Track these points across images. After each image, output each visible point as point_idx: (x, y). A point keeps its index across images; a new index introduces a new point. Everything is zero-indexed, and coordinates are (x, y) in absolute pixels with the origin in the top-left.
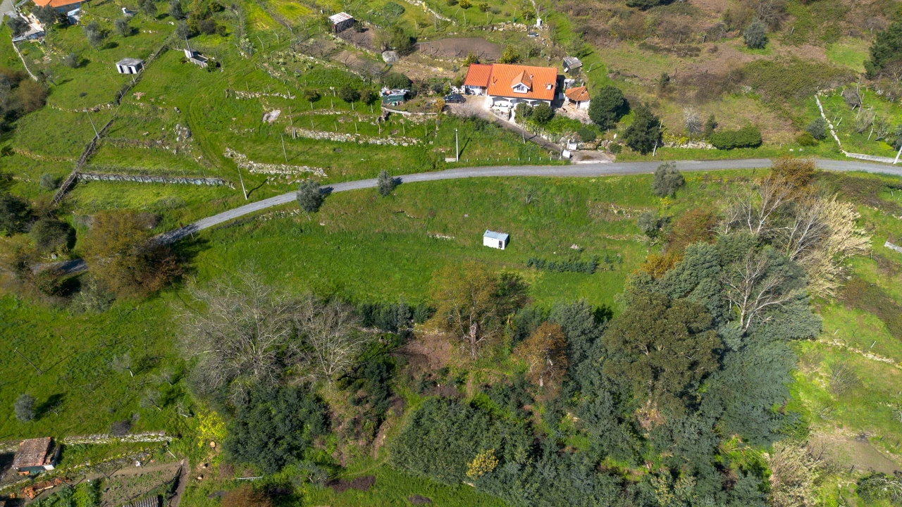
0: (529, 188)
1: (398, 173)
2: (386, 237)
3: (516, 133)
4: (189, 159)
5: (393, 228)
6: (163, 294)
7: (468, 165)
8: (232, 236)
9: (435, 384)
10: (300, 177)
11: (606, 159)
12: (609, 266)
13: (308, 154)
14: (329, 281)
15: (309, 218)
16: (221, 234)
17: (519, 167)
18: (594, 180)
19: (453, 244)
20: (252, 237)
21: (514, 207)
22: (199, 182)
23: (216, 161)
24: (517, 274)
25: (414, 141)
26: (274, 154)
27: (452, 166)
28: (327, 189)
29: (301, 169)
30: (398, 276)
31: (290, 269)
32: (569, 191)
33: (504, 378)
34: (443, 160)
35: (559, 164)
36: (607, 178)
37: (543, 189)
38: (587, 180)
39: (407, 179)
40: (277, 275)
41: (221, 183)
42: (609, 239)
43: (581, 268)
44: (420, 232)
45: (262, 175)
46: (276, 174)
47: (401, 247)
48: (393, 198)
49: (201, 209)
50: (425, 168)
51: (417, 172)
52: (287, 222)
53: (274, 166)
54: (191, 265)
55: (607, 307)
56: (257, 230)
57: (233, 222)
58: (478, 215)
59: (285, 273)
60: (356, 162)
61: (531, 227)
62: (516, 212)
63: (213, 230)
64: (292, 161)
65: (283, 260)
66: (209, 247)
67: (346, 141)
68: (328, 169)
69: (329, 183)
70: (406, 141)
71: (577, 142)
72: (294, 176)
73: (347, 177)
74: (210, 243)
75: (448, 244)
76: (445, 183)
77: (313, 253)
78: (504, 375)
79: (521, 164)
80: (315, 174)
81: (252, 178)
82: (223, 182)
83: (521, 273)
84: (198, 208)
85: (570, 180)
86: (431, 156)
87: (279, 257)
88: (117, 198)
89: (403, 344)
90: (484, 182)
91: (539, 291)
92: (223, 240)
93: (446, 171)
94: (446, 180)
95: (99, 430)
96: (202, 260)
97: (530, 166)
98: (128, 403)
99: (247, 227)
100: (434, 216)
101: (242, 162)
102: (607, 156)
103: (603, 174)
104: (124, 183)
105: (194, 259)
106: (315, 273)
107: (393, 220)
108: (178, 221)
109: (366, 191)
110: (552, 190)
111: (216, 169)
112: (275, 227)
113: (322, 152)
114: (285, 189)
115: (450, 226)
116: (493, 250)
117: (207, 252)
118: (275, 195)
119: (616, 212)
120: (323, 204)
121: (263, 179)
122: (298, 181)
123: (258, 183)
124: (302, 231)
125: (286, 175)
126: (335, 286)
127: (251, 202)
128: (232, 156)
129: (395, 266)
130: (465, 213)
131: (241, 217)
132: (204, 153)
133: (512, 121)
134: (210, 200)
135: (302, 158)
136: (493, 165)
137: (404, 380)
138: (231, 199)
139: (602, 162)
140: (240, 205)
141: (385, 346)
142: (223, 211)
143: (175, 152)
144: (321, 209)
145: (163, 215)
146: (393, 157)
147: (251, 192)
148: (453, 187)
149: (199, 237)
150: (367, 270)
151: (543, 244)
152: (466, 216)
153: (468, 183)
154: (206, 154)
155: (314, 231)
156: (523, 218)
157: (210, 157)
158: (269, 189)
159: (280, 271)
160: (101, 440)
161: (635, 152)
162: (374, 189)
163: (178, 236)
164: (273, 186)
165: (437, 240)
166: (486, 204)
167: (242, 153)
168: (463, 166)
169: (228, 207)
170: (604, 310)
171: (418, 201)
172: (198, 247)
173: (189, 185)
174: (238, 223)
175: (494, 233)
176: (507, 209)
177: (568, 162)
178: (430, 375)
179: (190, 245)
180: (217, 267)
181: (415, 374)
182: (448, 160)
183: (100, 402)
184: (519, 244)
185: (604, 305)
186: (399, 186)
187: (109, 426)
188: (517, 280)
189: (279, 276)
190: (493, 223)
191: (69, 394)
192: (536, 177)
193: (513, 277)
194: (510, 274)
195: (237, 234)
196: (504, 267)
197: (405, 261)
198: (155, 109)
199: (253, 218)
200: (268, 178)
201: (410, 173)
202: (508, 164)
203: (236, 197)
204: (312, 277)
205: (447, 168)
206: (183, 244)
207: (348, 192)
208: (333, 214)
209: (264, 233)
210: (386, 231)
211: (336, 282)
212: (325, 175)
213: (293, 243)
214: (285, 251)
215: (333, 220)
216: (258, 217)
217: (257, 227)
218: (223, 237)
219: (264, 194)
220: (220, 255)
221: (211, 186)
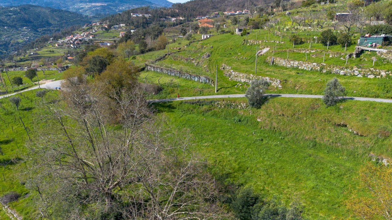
2: (315, 145)
5: (327, 139)
8: (192, 110)
13: (274, 72)
14: (236, 161)
16: (186, 106)
22: (197, 79)
28: (275, 95)
31: (212, 142)
41: (208, 81)
45: (235, 81)
46: (245, 82)
47: (329, 159)
52: (233, 112)
53: (245, 75)
56: (210, 112)
57: (196, 101)
59: (205, 143)
64: (259, 73)
65: (212, 134)
66: (173, 112)
67: (312, 69)
68: (284, 81)
73: (299, 90)
74: (175, 110)
77: (238, 137)
80: (273, 84)
81: (228, 82)
87: (210, 131)
92: (184, 111)
104: (162, 73)
105: (158, 114)
106: (229, 150)
107: (330, 132)
108: (170, 95)
109: (310, 99)
111: (210, 73)
112: (223, 114)
113: (287, 73)
114: (245, 91)
117: (169, 113)
118: (235, 93)
121: (234, 83)
123: (230, 85)
124: (240, 120)
126: (237, 167)
127: (217, 94)
128: (224, 68)
131: (204, 99)
132: (209, 65)
138: (207, 90)
140: (210, 95)
142: (198, 95)
143: (196, 64)
145: (163, 88)
146: (353, 82)
147: (221, 88)
149: (172, 103)
150: (278, 166)
157: (211, 67)
158: (235, 89)
159: (204, 139)
163: (162, 101)
164: (238, 88)
167: (230, 66)
169: (202, 94)
172: (167, 109)
174: (200, 103)
179: (163, 106)
195: (195, 110)
198: (202, 47)
199: (211, 102)
200: (238, 84)
201: (367, 97)
203: (210, 89)
204: (224, 152)
206: (160, 105)
208: (271, 114)
209: (214, 115)
210: (317, 140)
211: (240, 165)
212: (280, 86)
213: (228, 126)
214: (218, 129)
215: (269, 118)
216: (215, 103)
217: (211, 110)
218: (186, 109)
219: (229, 92)
220: (175, 118)
221: (202, 82)
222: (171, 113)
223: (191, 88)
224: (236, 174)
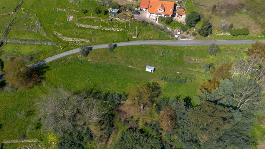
0: (163, 50)
1: (115, 42)
2: (111, 66)
3: (158, 27)
4: (42, 35)
5: (114, 63)
6: (35, 87)
7: (141, 40)
8: (58, 65)
9: (128, 122)
10: (81, 43)
11: (191, 38)
12: (190, 80)
13: (83, 33)
14: (92, 83)
15: (84, 58)
17: (159, 41)
18: (186, 48)
19: (135, 70)
20: (65, 65)
21: (157, 57)
22: (45, 44)
23: (51, 36)
24: (157, 83)
25: (121, 30)
26: (71, 34)
27: (135, 39)
28: (90, 47)
29: (81, 40)
30: (115, 82)
31: (78, 78)
32: (177, 52)
33: (152, 121)
34: (132, 37)
35: (173, 40)
36: (191, 47)
37: (168, 51)
38: (184, 47)
39: (119, 45)
42: (191, 70)
43: (180, 81)
44: (124, 65)
45: (68, 41)
46: (72, 41)
47: (117, 70)
48: (114, 52)
49: (46, 54)
50: (125, 40)
51: (122, 41)
52: (77, 60)
53: (71, 39)
54: (44, 76)
55: (189, 97)
56: (66, 62)
58: (144, 60)
60: (100, 38)
61: (163, 65)
62: (157, 59)
64: (77, 37)
65: (76, 74)
66: (50, 69)
67: (97, 28)
68: (90, 40)
69: (91, 45)
70: (118, 30)
71: (180, 31)
72: (79, 42)
73: (98, 43)
74: (50, 68)
75: (133, 70)
76: (133, 47)
77: (86, 72)
78: (152, 120)
79: (160, 40)
80: (86, 42)
81: (64, 42)
82: (54, 44)
83: (159, 82)
84: (45, 54)
85: (177, 47)
86: (127, 35)
87: (74, 73)
88: (17, 50)
89: (117, 107)
90: (147, 47)
91: (165, 90)
93: (133, 41)
94: (133, 45)
95: (15, 139)
96: (47, 74)
97: (163, 40)
98: (24, 128)
99: (63, 61)
100: (128, 59)
101: (60, 36)
102: (191, 37)
103: (190, 45)
104: (19, 44)
105: (45, 74)
106: (87, 80)
107: (114, 60)
108: (39, 59)
109: (104, 49)
110: (171, 51)
111: (51, 39)
112: (73, 61)
113: (89, 33)
114: (75, 47)
115: (134, 63)
116: (149, 72)
117: (49, 71)
118: (72, 49)
119: (194, 60)
120: (89, 54)
121: (68, 43)
122: (80, 44)
123: (66, 45)
124: (82, 63)
125: (76, 42)
126: (94, 85)
127: (64, 52)
128: (56, 34)
129: (115, 78)
130: (139, 59)
131: (60, 58)
132: (47, 33)
133: (157, 22)
134: (49, 51)
135: (81, 36)
136: (149, 40)
137: (118, 120)
138: (57, 51)
139: (189, 39)
140: (60, 53)
141: (111, 108)
142: (54, 55)
143: (36, 32)
144: (88, 55)
145: (33, 57)
146: (114, 36)
147: (64, 48)
148: (135, 49)
149: (46, 65)
150: (105, 79)
151: (167, 71)
152: (140, 60)
153: (140, 47)
154: (48, 33)
155: (86, 63)
156: (160, 61)
157: (49, 34)
158: (70, 47)
159: (75, 78)
160: (15, 141)
161: (202, 36)
162: (107, 49)
163: (39, 65)
164: (71, 46)
165: (129, 68)
166: (147, 55)
167: (60, 33)
168: (139, 40)
169: (56, 54)
170: (188, 98)
171: (123, 54)
172: (46, 69)
173: (42, 45)
174: (59, 60)
175: (150, 67)
176: (154, 57)
177: (177, 39)
178: (127, 118)
179: (44, 68)
180: (53, 77)
181: (122, 118)
182: (133, 37)
183: (15, 127)
184: (158, 71)
185: (188, 96)
186: (116, 48)
187: (18, 137)
188: (157, 85)
189: (74, 81)
190: (149, 63)
191: (4, 125)
192: (165, 45)
193: (156, 84)
194: (155, 82)
196: (153, 79)
197: (118, 76)
198: (29, 15)
199: (65, 58)
200: (70, 42)
201: (120, 42)
202: (155, 39)
203: (59, 50)
204: (86, 81)
205: (133, 40)
206: (41, 68)
207: (98, 49)
208: (93, 57)
211: (94, 83)
212: (89, 42)
213: (79, 67)
214: (76, 71)
215: (93, 59)
216: (67, 58)
217: (66, 61)
218: (55, 65)
219: (68, 49)
220: (54, 72)
221: (50, 45)
224: (95, 88)
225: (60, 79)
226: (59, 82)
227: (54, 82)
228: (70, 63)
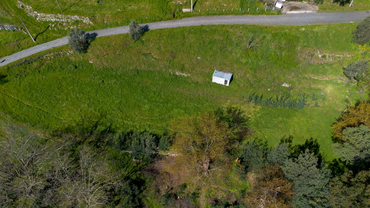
0: (250, 35)
1: (146, 21)
2: (138, 73)
5: (143, 66)
7: (200, 15)
8: (25, 72)
10: (73, 24)
11: (310, 9)
12: (314, 102)
13: (78, 5)
14: (95, 110)
15: (81, 57)
16: (15, 70)
17: (240, 17)
18: (303, 29)
19: (189, 80)
20: (39, 72)
21: (237, 51)
23: (11, 11)
24: (239, 108)
27: (188, 15)
28: (93, 34)
29: (73, 18)
30: (147, 107)
31: (67, 100)
32: (283, 39)
33: (230, 194)
34: (180, 11)
35: (272, 14)
36: (314, 27)
37: (261, 37)
38: (297, 29)
39: (153, 26)
40: (57, 104)
41: (15, 28)
42: (314, 80)
43: (292, 105)
44: (164, 70)
45: (46, 22)
46: (55, 22)
47: (150, 82)
48: (143, 42)
50: (167, 17)
51: (161, 20)
52: (65, 60)
53: (53, 16)
56: (43, 67)
57: (23, 61)
58: (208, 58)
59: (63, 103)
60: (114, 12)
61: (251, 69)
62: (238, 56)
63: (9, 67)
64: (66, 12)
65: (62, 92)
66: (7, 81)
68: (93, 18)
69: (94, 30)
72: (69, 23)
73: (108, 24)
74: (8, 78)
75: (185, 81)
76: (183, 30)
77: (84, 86)
79: (242, 14)
80: (84, 21)
81: (38, 24)
82: (17, 28)
83: (242, 107)
86: (171, 7)
87: (59, 89)
90: (214, 29)
92: (17, 75)
93: (183, 19)
97: (249, 16)
99: (35, 64)
100: (174, 57)
101: (31, 12)
102: (311, 7)
103: (310, 23)
106: (85, 103)
107: (144, 60)
109: (121, 36)
110: (269, 37)
111: (11, 18)
112: (57, 63)
113: (89, 4)
114: (62, 33)
115: (186, 66)
116: (220, 85)
117: (5, 85)
118: (55, 38)
119: (320, 56)
120: (90, 47)
121: (47, 25)
122: (72, 27)
123: (43, 29)
124: (76, 67)
125: (62, 22)
126: (99, 114)
127: (37, 44)
128: (22, 6)
129: (145, 98)
130: (198, 56)
131: (29, 57)
134: (7, 43)
135: (73, 9)
136: (219, 14)
138: (23, 42)
139: (307, 12)
140: (30, 47)
141: (138, 164)
142: (18, 51)
144: (89, 50)
146: (142, 8)
147: (37, 36)
150: (124, 101)
151: (259, 82)
152: (199, 58)
153: (200, 31)
154: (3, 5)
155: (85, 68)
156: (244, 61)
157: (6, 8)
158: (51, 33)
159: (59, 100)
161: (335, 3)
162: (127, 35)
164: (54, 32)
165: (176, 76)
166: (215, 48)
167: (30, 4)
168: (196, 15)
169: (21, 48)
171: (162, 45)
174: (28, 61)
175: (221, 73)
176: (231, 52)
177: (280, 12)
178: (172, 188)
180: (13, 97)
182: (184, 10)
184: (240, 81)
186: (146, 33)
188: (239, 113)
189: (58, 105)
190: (220, 65)
192: (254, 25)
193: (236, 110)
194: (234, 108)
195: (28, 70)
196: (229, 101)
197: (152, 94)
199: (39, 57)
200: (50, 25)
201: (155, 21)
202: (232, 13)
203: (26, 40)
204: (82, 106)
205: (184, 17)
207: (109, 37)
208: (98, 55)
209: (49, 68)
210: (138, 68)
211: (100, 111)
212: (91, 23)
213: (70, 77)
214: (64, 83)
215: (98, 59)
216: (43, 57)
217: (43, 64)
218: (18, 73)
219: (47, 38)
220: (14, 87)
221: (9, 31)
222: (7, 84)
223: (5, 45)
224: (101, 120)
225: (27, 103)
226: (25, 108)
227: (13, 110)
228: (50, 68)
